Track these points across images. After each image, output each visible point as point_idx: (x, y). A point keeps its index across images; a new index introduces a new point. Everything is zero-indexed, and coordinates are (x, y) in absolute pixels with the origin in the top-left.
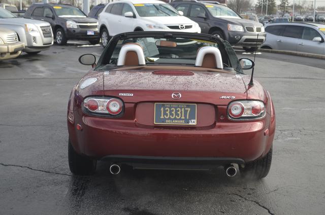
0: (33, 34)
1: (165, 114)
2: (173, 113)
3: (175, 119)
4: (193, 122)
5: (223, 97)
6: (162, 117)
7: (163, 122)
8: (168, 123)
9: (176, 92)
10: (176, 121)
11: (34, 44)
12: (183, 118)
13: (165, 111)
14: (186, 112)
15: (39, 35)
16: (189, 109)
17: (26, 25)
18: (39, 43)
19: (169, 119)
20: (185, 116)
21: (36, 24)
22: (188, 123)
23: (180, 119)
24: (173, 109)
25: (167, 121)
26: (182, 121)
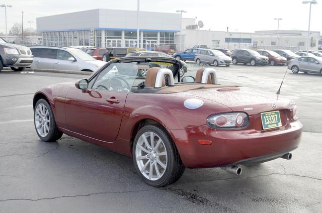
1: (267, 121)
2: (268, 119)
3: (272, 124)
6: (266, 124)
7: (267, 127)
13: (266, 118)
14: (275, 117)
19: (270, 124)
22: (278, 125)
23: (274, 123)
24: (269, 116)
25: (269, 126)
26: (275, 125)
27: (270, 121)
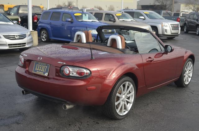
0: (165, 28)
1: (38, 68)
2: (39, 67)
3: (40, 71)
4: (46, 74)
5: (59, 62)
6: (36, 69)
7: (36, 72)
8: (38, 73)
9: (40, 56)
10: (40, 72)
11: (166, 33)
12: (43, 71)
13: (38, 66)
15: (169, 29)
16: (46, 67)
17: (162, 23)
18: (169, 33)
19: (38, 71)
20: (44, 70)
21: (168, 23)
22: (44, 74)
23: (42, 72)
24: (41, 65)
25: (37, 72)
26: (43, 73)
27: (40, 68)
